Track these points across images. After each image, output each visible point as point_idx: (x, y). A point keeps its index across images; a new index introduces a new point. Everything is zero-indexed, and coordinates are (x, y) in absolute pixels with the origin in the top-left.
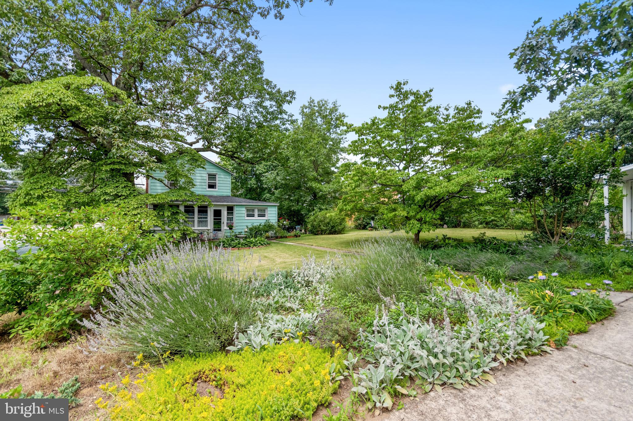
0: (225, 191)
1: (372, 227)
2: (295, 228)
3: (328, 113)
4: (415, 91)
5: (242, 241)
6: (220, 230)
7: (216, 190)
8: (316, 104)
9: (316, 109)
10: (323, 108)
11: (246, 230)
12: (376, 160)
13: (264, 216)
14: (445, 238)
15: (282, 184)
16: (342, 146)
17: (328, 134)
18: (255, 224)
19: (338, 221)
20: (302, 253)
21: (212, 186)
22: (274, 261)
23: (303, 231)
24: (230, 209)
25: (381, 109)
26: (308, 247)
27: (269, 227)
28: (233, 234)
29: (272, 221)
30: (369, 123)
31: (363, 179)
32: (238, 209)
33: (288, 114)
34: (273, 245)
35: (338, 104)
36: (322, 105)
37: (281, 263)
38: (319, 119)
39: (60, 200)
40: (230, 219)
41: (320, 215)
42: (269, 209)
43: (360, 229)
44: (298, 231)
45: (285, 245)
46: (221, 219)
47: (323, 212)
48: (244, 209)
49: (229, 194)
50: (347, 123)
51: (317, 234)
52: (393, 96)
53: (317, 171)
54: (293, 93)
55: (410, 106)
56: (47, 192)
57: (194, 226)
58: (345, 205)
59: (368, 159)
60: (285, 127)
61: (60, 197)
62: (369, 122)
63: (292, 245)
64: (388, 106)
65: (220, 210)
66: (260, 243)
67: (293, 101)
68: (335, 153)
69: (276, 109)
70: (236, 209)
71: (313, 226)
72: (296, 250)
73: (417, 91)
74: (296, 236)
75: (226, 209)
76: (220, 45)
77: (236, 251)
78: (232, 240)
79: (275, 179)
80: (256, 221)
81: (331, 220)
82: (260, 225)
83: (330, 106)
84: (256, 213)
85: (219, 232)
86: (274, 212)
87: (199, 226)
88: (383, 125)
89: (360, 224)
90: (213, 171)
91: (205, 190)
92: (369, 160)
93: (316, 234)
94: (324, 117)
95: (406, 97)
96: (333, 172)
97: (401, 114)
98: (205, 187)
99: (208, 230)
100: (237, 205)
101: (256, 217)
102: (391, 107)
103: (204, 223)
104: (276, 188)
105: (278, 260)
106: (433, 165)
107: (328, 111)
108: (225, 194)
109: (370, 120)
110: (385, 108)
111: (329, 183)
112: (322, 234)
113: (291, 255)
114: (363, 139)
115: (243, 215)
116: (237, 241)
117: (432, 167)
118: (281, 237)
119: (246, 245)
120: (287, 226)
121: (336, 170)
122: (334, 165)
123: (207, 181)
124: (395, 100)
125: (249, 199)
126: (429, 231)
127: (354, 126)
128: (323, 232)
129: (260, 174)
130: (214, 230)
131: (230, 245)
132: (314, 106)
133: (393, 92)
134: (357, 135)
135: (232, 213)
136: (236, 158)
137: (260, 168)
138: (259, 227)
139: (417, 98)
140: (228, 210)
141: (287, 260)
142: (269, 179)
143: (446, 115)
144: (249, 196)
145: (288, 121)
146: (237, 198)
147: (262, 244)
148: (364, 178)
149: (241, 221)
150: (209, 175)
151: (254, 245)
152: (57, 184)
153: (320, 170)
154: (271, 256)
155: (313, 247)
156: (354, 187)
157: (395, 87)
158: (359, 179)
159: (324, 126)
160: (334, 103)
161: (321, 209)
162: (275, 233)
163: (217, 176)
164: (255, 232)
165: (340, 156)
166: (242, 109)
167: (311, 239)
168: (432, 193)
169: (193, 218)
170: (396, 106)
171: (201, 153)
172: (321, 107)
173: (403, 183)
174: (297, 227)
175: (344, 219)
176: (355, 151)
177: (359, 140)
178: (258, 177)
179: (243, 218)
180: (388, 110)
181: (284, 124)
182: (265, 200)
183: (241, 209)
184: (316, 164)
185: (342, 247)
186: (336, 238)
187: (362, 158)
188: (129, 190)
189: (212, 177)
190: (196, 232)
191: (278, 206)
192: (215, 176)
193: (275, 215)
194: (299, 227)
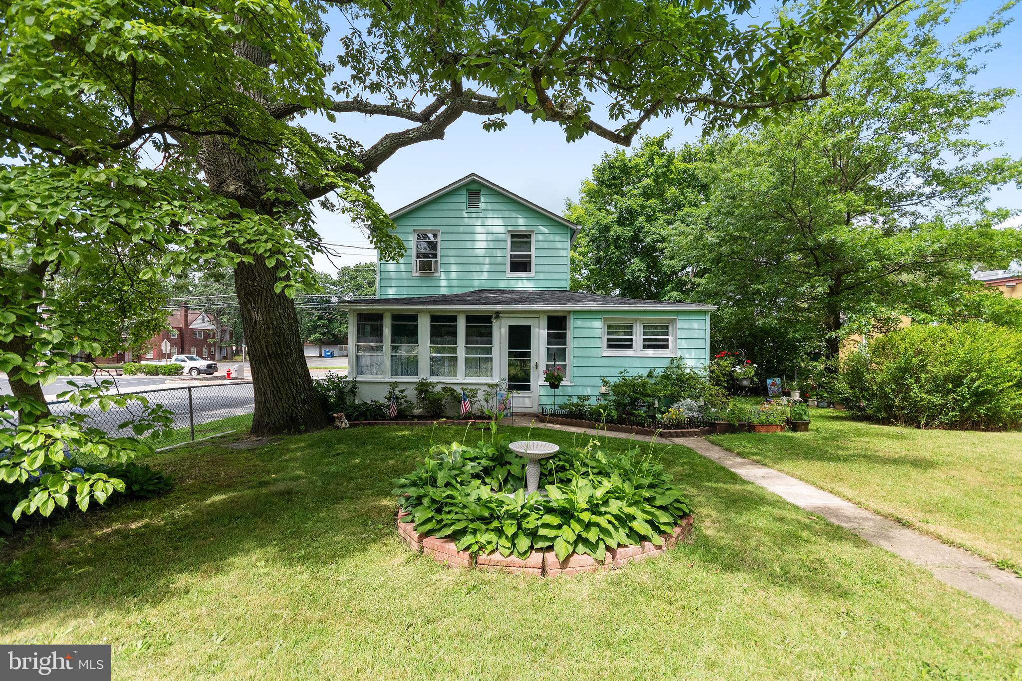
0: (556, 276)
6: (526, 388)
7: (532, 274)
11: (603, 389)
18: (632, 373)
21: (521, 265)
24: (558, 325)
27: (683, 384)
28: (560, 401)
29: (690, 363)
32: (579, 323)
40: (557, 355)
42: (681, 324)
46: (528, 355)
48: (598, 324)
49: (566, 284)
57: (454, 374)
65: (530, 327)
70: (573, 324)
74: (792, 426)
75: (544, 323)
79: (699, 238)
80: (637, 363)
82: (650, 375)
84: (638, 337)
85: (522, 394)
86: (701, 334)
87: (468, 374)
90: (524, 224)
91: (501, 276)
98: (501, 268)
99: (492, 386)
100: (576, 312)
101: (638, 349)
103: (484, 365)
108: (554, 285)
115: (598, 343)
118: (731, 428)
120: (745, 383)
123: (509, 253)
130: (510, 387)
135: (564, 336)
138: (644, 383)
140: (550, 328)
149: (590, 362)
150: (513, 236)
162: (705, 409)
163: (534, 239)
164: (632, 400)
169: (454, 350)
179: (595, 353)
183: (588, 324)
189: (521, 240)
190: (458, 390)
191: (713, 316)
192: (529, 236)
193: (701, 344)
194: (778, 381)
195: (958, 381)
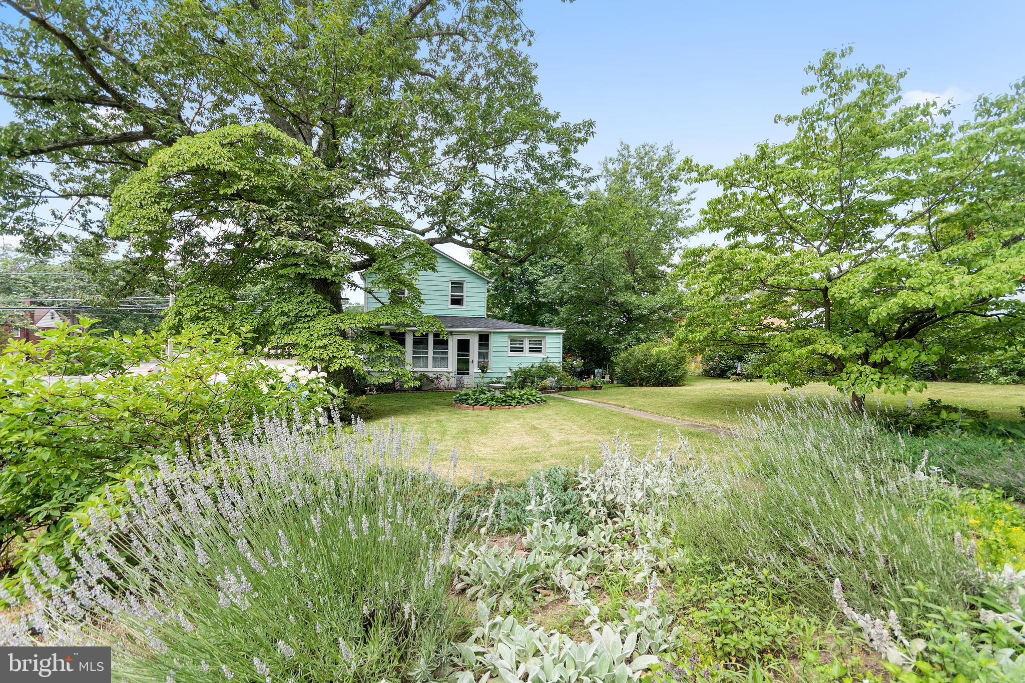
0: (477, 309)
1: (739, 375)
2: (594, 374)
3: (654, 168)
4: (871, 68)
5: (498, 394)
6: (468, 374)
7: (464, 307)
8: (632, 153)
9: (633, 161)
10: (646, 159)
11: (509, 374)
12: (760, 239)
13: (540, 351)
14: (935, 406)
15: (572, 296)
16: (680, 225)
17: (655, 206)
18: (523, 365)
19: (673, 362)
20: (603, 424)
21: (457, 301)
22: (547, 437)
23: (607, 378)
24: (484, 339)
25: (782, 123)
26: (616, 410)
27: (549, 370)
28: (486, 381)
29: (552, 360)
30: (752, 157)
31: (735, 277)
32: (496, 339)
33: (582, 167)
34: (551, 403)
35: (675, 148)
36: (644, 154)
37: (561, 444)
38: (638, 180)
39: (220, 324)
40: (483, 356)
41: (639, 350)
42: (548, 339)
43: (712, 376)
44: (597, 379)
45: (574, 403)
46: (468, 355)
47: (643, 346)
48: (507, 339)
49: (484, 314)
50: (698, 166)
51: (633, 386)
52: (812, 89)
53: (633, 273)
54: (591, 124)
55: (856, 105)
56: (204, 310)
57: (427, 366)
58: (691, 332)
59: (740, 239)
60: (575, 191)
61: (220, 318)
62: (753, 153)
63: (587, 404)
64: (799, 114)
65: (468, 341)
66: (528, 399)
67: (590, 139)
68: (668, 238)
69: (560, 159)
70: (492, 338)
71: (625, 370)
72: (592, 416)
73: (878, 67)
74: (594, 387)
75: (476, 338)
76: (470, 67)
77: (485, 412)
78: (483, 392)
79: (559, 287)
80: (526, 360)
81: (658, 360)
82: (532, 367)
83: (661, 153)
84: (526, 345)
85: (465, 377)
86: (558, 345)
87: (434, 366)
88: (786, 157)
89: (712, 368)
90: (459, 276)
91: (445, 307)
92: (745, 242)
93: (630, 385)
94: (647, 176)
95: (846, 87)
96: (664, 274)
97: (832, 128)
98: (445, 303)
99: (449, 373)
100: (494, 332)
101: (526, 353)
102: (806, 114)
103: (443, 361)
104: (561, 304)
105: (557, 437)
106: (900, 245)
107: (655, 163)
108: (476, 314)
109: (755, 148)
110: (789, 120)
111: (654, 294)
112: (641, 385)
113: (581, 428)
114: (735, 194)
115: (505, 349)
116: (488, 394)
117: (896, 249)
118: (568, 389)
119: (505, 401)
120: (579, 370)
121: (668, 270)
122: (665, 262)
123: (450, 293)
124: (819, 95)
125: (517, 322)
126: (905, 392)
127: (715, 168)
128: (643, 382)
129: (535, 280)
130: (458, 373)
131: (477, 402)
132: (629, 156)
133: (812, 79)
134: (722, 187)
135: (488, 345)
136: (492, 251)
137: (534, 271)
138: (530, 371)
139: (877, 83)
140: (480, 341)
141: (572, 438)
142: (549, 288)
143: (943, 127)
144: (515, 318)
145: (580, 179)
146: (496, 321)
147: (531, 402)
148: (737, 275)
149: (501, 359)
150: (452, 283)
151: (518, 402)
152: (217, 298)
153: (639, 271)
154: (545, 426)
155: (625, 411)
156: (712, 294)
157: (817, 66)
158: (725, 279)
159: (648, 192)
160: (668, 149)
161: (639, 341)
162: (558, 381)
163: (465, 285)
164: (524, 378)
165: (676, 245)
166: (501, 165)
167: (622, 394)
168: (922, 301)
169: (427, 353)
170: (818, 113)
171: (438, 246)
172: (643, 158)
173: (828, 285)
174: (596, 371)
175: (683, 359)
176: (716, 221)
177: (726, 196)
178: (531, 286)
179: (504, 354)
180: (797, 123)
181: (573, 187)
182: (542, 325)
183: (501, 339)
184: (631, 260)
185: (683, 414)
186: (669, 395)
187: (728, 237)
188: (318, 307)
189: (457, 286)
190: (431, 375)
191: (564, 335)
192: (462, 284)
193: (558, 350)
194: (600, 370)
195: (654, 366)
